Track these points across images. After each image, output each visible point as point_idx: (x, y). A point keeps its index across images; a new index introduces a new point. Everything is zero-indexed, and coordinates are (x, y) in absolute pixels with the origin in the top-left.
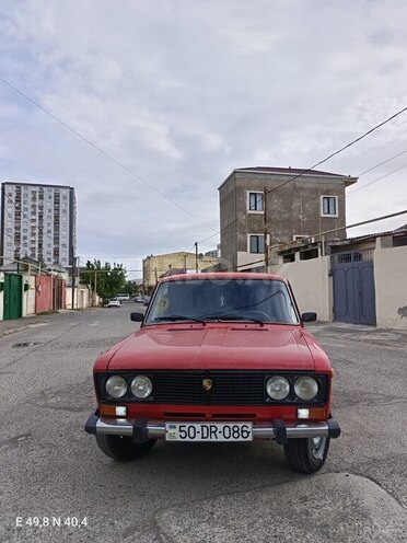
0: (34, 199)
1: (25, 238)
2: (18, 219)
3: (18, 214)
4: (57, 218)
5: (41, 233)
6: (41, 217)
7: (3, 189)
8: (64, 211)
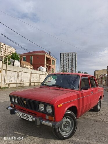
0: (67, 56)
1: (65, 66)
2: (63, 61)
3: (63, 60)
4: (72, 61)
5: (68, 64)
6: (68, 61)
7: (61, 54)
8: (74, 59)
